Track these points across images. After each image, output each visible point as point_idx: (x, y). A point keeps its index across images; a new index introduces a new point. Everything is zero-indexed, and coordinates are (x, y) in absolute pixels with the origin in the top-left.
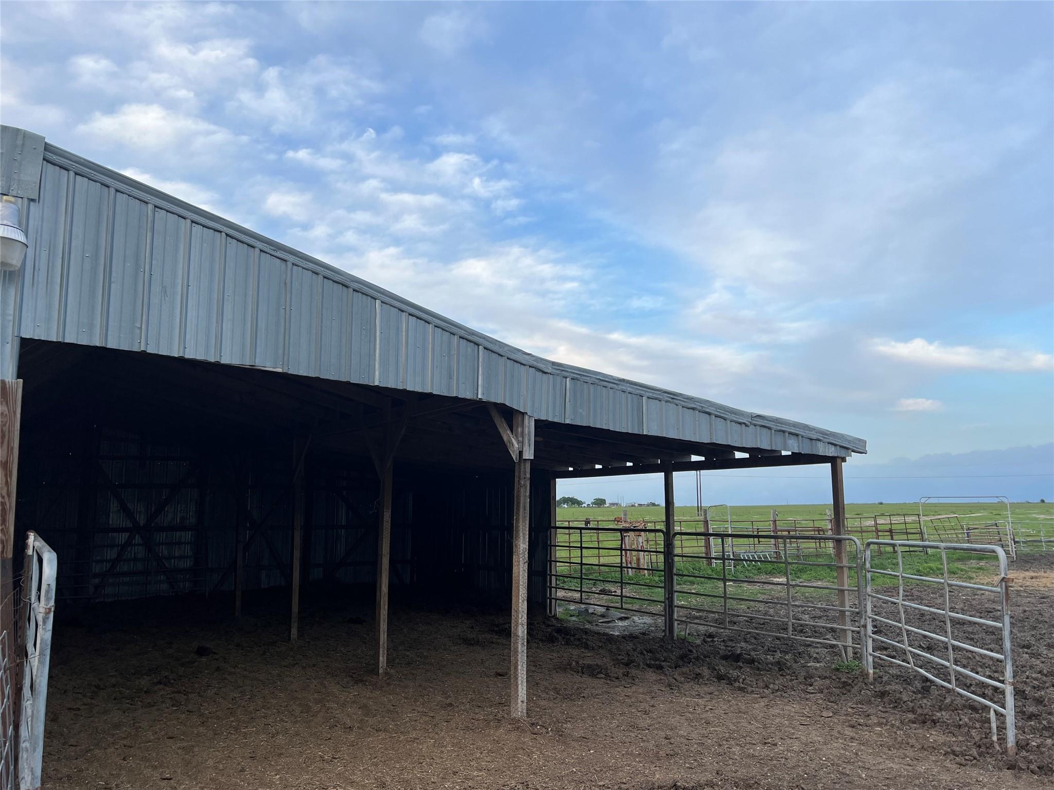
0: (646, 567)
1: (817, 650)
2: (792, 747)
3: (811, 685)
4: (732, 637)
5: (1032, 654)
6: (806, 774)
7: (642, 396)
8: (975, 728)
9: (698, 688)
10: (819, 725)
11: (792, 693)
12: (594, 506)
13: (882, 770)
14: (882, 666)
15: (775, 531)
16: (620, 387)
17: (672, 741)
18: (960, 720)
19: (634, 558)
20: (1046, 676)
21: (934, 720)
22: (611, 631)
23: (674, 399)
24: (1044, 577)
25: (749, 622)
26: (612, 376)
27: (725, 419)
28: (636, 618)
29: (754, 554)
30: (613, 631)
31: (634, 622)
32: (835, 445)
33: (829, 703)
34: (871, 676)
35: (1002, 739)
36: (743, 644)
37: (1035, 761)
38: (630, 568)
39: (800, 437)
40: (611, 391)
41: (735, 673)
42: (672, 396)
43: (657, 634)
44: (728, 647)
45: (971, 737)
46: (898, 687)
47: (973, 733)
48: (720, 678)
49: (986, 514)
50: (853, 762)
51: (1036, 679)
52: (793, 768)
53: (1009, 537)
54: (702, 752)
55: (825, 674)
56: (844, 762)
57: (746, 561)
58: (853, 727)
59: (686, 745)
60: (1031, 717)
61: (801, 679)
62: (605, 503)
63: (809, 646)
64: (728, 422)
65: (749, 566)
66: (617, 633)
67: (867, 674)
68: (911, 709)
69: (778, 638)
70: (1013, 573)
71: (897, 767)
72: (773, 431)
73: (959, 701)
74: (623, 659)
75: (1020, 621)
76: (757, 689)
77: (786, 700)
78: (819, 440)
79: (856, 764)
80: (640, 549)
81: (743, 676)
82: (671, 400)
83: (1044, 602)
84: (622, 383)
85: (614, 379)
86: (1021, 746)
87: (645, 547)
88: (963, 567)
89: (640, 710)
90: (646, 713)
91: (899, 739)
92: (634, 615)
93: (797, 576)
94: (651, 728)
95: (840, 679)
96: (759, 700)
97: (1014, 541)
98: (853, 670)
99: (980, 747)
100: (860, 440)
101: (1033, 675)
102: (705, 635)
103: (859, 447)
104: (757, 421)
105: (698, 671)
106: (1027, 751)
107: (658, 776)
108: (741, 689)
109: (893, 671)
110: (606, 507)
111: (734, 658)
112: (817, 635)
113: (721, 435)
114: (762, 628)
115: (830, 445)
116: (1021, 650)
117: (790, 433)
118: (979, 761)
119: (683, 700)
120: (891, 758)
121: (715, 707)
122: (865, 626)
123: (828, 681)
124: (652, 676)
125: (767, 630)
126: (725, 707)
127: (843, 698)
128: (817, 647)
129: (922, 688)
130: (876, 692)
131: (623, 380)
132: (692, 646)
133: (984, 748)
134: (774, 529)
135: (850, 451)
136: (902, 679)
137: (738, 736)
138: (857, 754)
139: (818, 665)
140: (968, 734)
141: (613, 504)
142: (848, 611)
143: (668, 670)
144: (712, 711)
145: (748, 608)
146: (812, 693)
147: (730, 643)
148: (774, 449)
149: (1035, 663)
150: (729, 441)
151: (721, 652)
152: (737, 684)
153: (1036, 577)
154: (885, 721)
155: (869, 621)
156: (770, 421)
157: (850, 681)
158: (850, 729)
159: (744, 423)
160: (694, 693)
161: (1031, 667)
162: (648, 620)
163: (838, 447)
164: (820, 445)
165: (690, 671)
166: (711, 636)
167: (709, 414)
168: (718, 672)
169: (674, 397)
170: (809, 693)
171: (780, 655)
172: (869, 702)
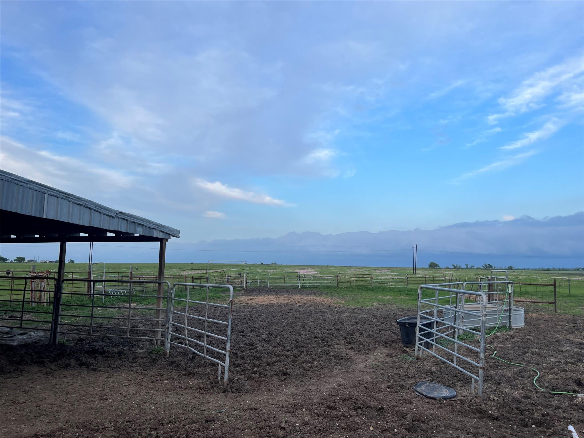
0: (45, 301)
1: (143, 343)
2: (116, 399)
3: (135, 363)
4: (95, 339)
5: (244, 335)
6: (121, 413)
7: (45, 193)
8: (212, 374)
9: (66, 372)
10: (135, 384)
11: (124, 368)
12: (16, 262)
13: (164, 403)
14: (175, 348)
15: (131, 278)
16: (29, 186)
17: (40, 408)
18: (206, 371)
19: (38, 295)
20: (248, 345)
21: (194, 373)
22: (12, 343)
23: (67, 197)
24: (256, 299)
25: (107, 330)
26: (23, 178)
27: (100, 213)
28: (32, 333)
29: (117, 291)
30: (13, 343)
31: (30, 336)
32: (163, 232)
33: (143, 371)
34: (168, 354)
35: (222, 378)
36: (101, 343)
37: (235, 387)
38: (34, 302)
39: (144, 226)
40: (21, 188)
41: (91, 361)
42: (66, 195)
43: (45, 342)
44: (91, 345)
45: (210, 379)
46: (181, 358)
47: (211, 377)
48: (81, 365)
49: (239, 269)
50: (149, 402)
51: (243, 347)
52: (115, 410)
53: (245, 280)
54: (60, 411)
55: (145, 356)
56: (144, 402)
57: (112, 295)
58: (153, 382)
59: (50, 409)
60: (238, 365)
61: (131, 360)
62: (25, 260)
63: (139, 341)
64: (102, 214)
65: (113, 298)
66: (16, 344)
67: (166, 354)
68: (184, 369)
69: (123, 338)
70: (244, 297)
71: (171, 400)
72: (129, 222)
73: (207, 362)
74: (16, 360)
75: (242, 320)
76: (103, 369)
77: (120, 373)
78: (154, 229)
79: (150, 402)
80: (42, 290)
81: (96, 362)
82: (65, 198)
83: (253, 311)
84: (30, 183)
85: (24, 180)
86: (230, 380)
87: (46, 288)
88: (223, 295)
89: (22, 391)
90: (26, 392)
91: (175, 385)
92: (31, 331)
93: (141, 302)
94: (27, 402)
95: (152, 357)
96: (103, 375)
97: (246, 281)
98: (159, 352)
99: (212, 383)
100: (177, 230)
101: (242, 346)
102: (78, 340)
103: (176, 234)
104: (120, 215)
105: (68, 362)
106: (233, 383)
107: (25, 431)
108: (94, 370)
109: (180, 350)
110: (25, 263)
111: (93, 352)
112: (144, 334)
113: (98, 222)
114: (114, 333)
115: (160, 232)
116: (240, 334)
117: (139, 224)
118: (210, 391)
119: (54, 381)
120: (169, 396)
121: (74, 382)
122: (168, 328)
123: (145, 359)
124: (35, 368)
125: (117, 334)
126: (81, 382)
127: (151, 368)
128: (144, 341)
129: (192, 357)
130: (169, 362)
131: (32, 182)
132: (67, 347)
133: (214, 384)
134: (131, 277)
135: (171, 236)
136: (184, 354)
137: (86, 398)
138: (152, 397)
139: (142, 351)
140: (208, 378)
141: (31, 261)
142: (160, 321)
143: (48, 363)
144: (72, 385)
145: (108, 322)
146: (135, 367)
147: (93, 344)
148: (128, 232)
149: (244, 340)
150: (102, 225)
151: (85, 349)
152: (91, 367)
153: (253, 299)
154: (170, 376)
155: (170, 326)
156: (127, 216)
157: (157, 358)
158: (151, 384)
159: (112, 216)
160: (62, 376)
161: (242, 342)
162: (40, 334)
163: (165, 233)
164: (155, 231)
165: (63, 363)
166: (82, 340)
167: (90, 209)
168: (81, 362)
169: (68, 196)
170: (134, 367)
171: (122, 347)
172: (165, 368)
